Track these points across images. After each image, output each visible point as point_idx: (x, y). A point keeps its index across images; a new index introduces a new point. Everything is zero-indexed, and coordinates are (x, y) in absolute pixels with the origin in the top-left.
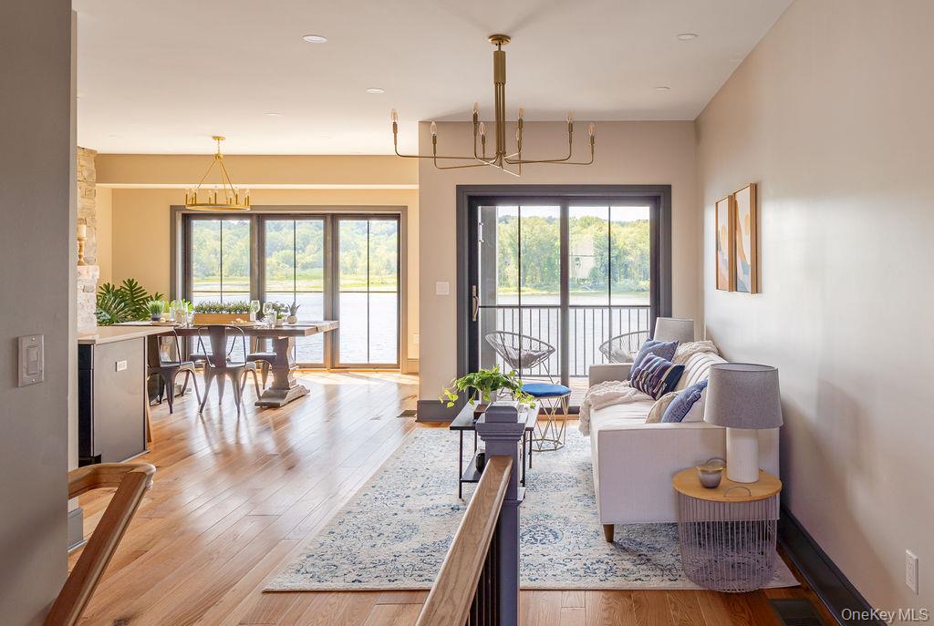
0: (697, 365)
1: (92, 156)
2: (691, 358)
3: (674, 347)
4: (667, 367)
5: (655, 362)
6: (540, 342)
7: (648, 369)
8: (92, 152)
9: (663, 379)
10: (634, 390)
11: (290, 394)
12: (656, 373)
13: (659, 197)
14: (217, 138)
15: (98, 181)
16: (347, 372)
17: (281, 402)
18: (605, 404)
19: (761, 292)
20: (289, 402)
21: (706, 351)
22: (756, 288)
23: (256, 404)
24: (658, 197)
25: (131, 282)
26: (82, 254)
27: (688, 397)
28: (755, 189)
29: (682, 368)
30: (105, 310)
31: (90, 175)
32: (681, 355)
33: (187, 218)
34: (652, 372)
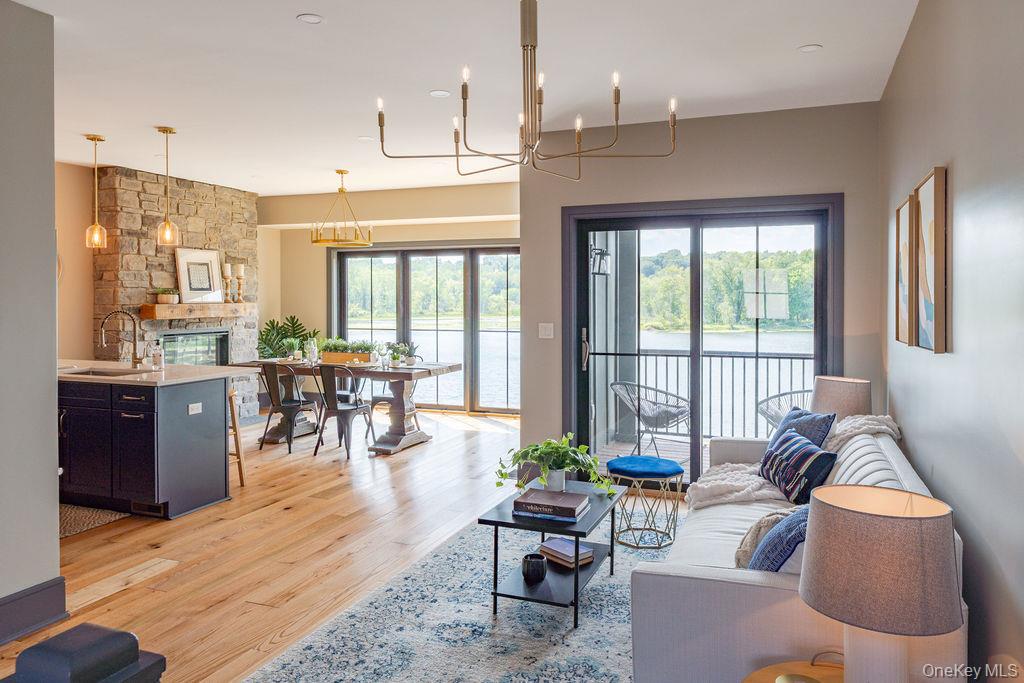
0: (853, 457)
1: (254, 199)
2: (850, 442)
3: (828, 421)
4: (811, 454)
5: (796, 443)
6: (678, 398)
7: (781, 454)
8: (253, 195)
9: (802, 471)
10: (761, 480)
11: (404, 441)
12: (792, 461)
13: (827, 211)
14: (340, 172)
15: (261, 222)
16: (485, 416)
17: (392, 449)
18: (708, 502)
19: (952, 351)
20: (403, 449)
21: (876, 434)
22: (944, 344)
23: (370, 450)
24: (824, 210)
25: (293, 318)
26: (241, 292)
27: (790, 531)
28: (944, 177)
29: (833, 457)
30: (268, 345)
31: (251, 217)
32: (839, 435)
33: (342, 256)
34: (787, 459)
